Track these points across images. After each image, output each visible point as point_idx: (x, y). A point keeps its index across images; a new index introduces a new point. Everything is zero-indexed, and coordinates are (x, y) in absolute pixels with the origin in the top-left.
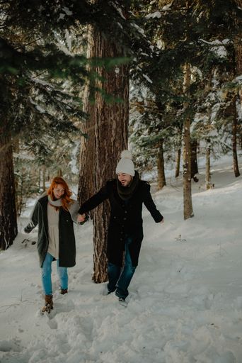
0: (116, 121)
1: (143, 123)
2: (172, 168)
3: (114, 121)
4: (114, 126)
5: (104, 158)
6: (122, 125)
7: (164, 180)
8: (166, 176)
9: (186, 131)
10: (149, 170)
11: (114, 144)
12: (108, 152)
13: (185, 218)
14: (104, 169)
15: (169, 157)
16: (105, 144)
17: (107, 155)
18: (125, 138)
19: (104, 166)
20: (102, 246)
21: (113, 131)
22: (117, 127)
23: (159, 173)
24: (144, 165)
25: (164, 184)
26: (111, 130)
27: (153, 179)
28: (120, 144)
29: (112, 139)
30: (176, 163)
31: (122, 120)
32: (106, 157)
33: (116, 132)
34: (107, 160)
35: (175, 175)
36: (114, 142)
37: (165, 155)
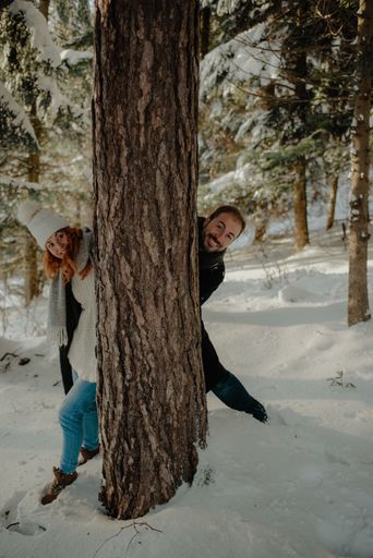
0: (153, 42)
1: (269, 126)
2: (320, 214)
3: (147, 45)
4: (147, 62)
5: (118, 162)
6: (176, 59)
7: (307, 233)
8: (310, 227)
9: (359, 123)
10: (279, 214)
11: (148, 119)
12: (128, 144)
13: (351, 323)
14: (116, 200)
15: (317, 193)
16: (120, 120)
17: (125, 153)
18: (183, 102)
19: (119, 188)
20: (117, 423)
21: (143, 76)
22: (156, 63)
23: (296, 221)
24: (270, 207)
25: (307, 241)
26: (137, 74)
27: (287, 231)
28: (167, 119)
29: (142, 104)
30: (329, 205)
31: (174, 42)
32: (123, 161)
33: (155, 82)
34: (125, 170)
35: (325, 224)
36: (147, 112)
37: (310, 191)
